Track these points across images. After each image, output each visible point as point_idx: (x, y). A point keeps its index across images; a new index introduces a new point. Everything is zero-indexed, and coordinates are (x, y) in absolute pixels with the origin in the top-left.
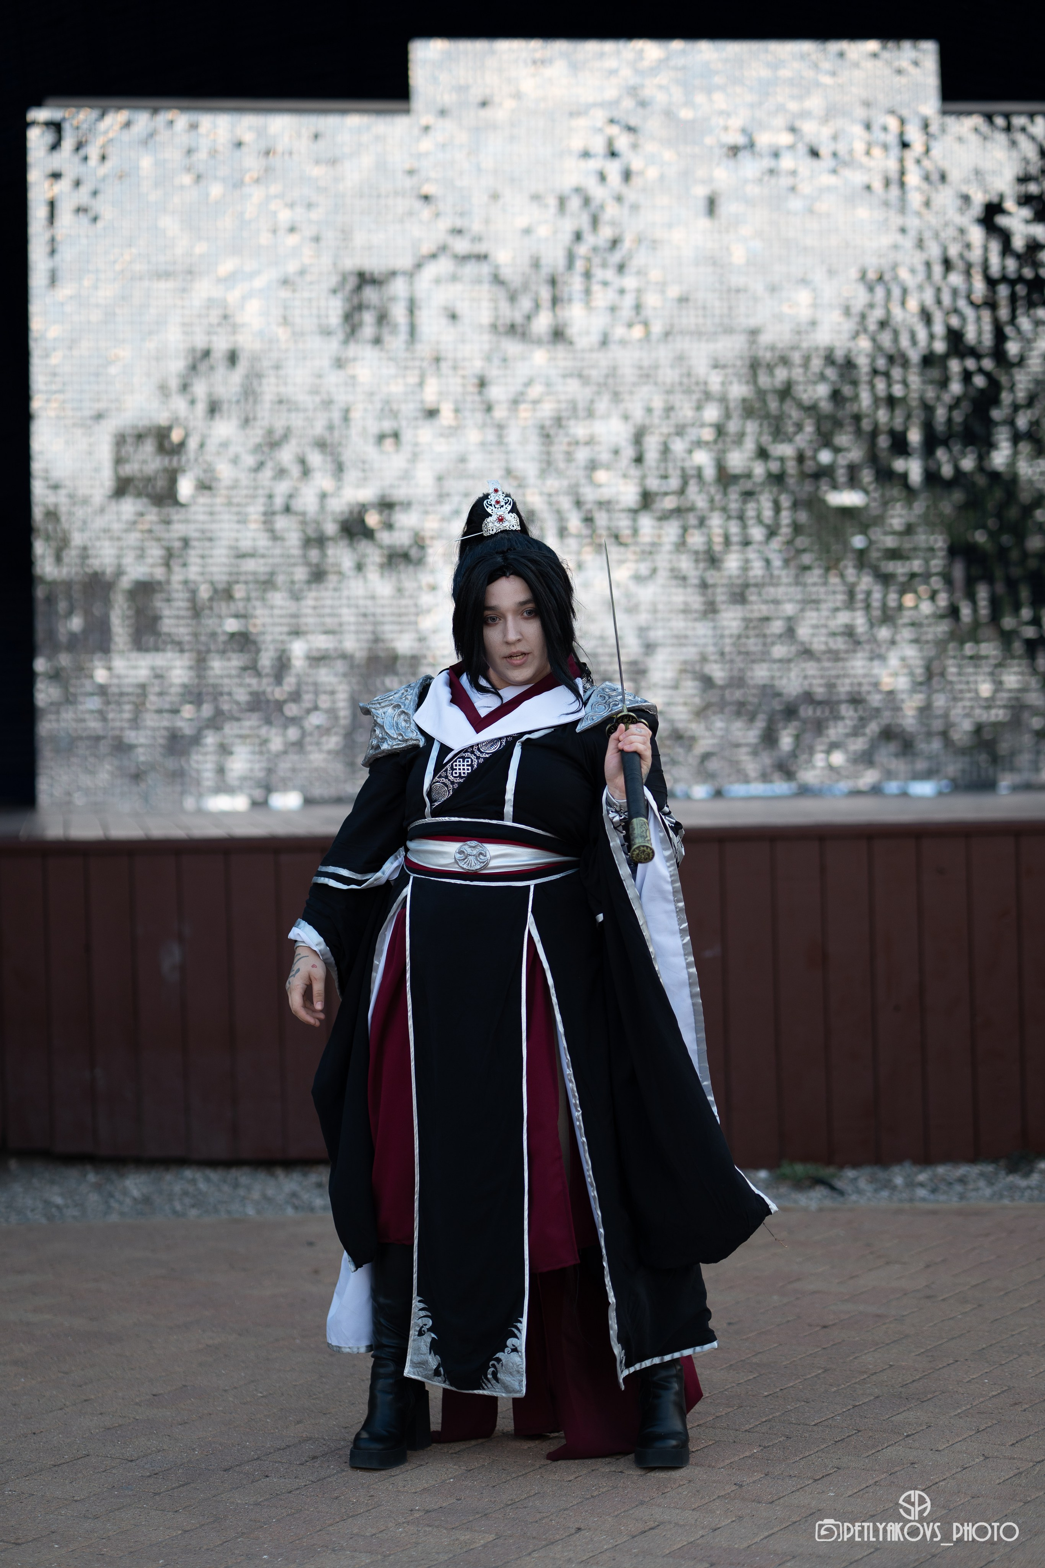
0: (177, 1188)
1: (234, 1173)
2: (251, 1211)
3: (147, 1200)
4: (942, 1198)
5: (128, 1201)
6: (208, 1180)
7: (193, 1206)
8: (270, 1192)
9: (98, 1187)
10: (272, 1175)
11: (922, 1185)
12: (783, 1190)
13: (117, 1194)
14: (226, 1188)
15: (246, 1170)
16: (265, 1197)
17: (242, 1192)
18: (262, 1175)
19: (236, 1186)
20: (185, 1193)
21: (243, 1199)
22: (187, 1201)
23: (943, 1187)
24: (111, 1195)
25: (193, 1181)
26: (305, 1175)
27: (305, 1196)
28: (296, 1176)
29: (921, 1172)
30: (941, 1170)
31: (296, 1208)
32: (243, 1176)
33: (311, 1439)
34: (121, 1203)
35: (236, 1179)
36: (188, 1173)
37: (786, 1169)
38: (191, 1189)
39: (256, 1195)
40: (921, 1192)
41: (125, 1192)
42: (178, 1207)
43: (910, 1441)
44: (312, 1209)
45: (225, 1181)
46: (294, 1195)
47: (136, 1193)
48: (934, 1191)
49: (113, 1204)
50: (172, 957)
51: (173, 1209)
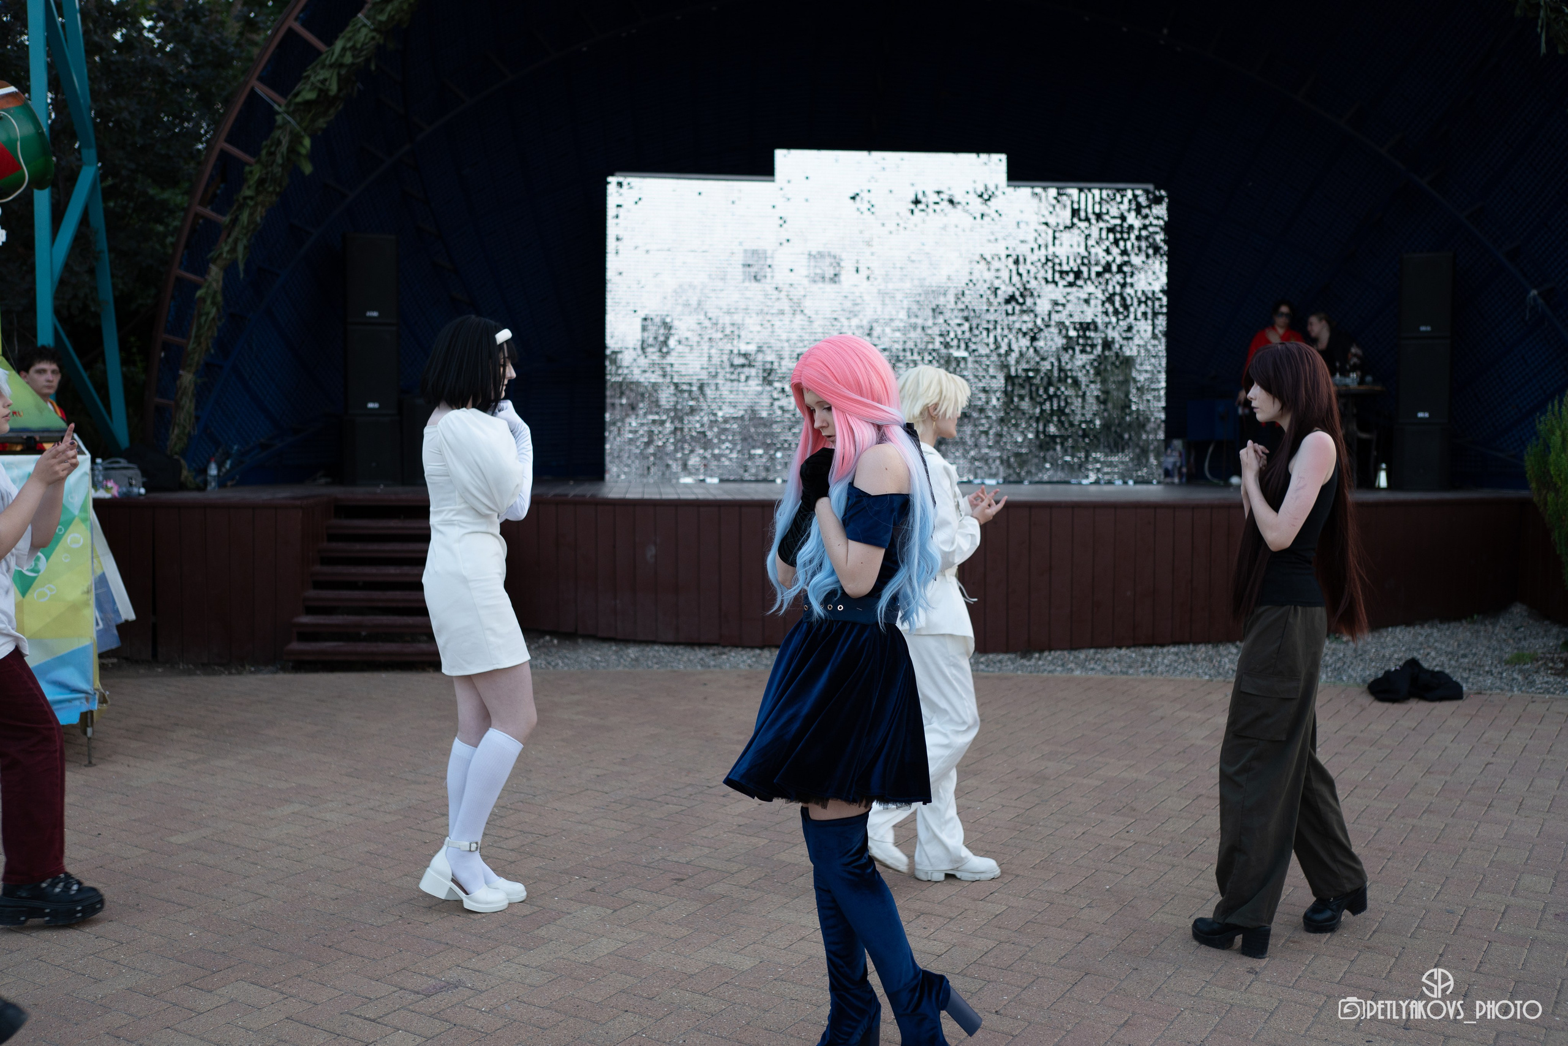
0: (651, 654)
1: (677, 648)
2: (682, 667)
3: (637, 660)
4: (991, 669)
5: (629, 659)
6: (664, 650)
7: (657, 663)
8: (692, 658)
9: (616, 652)
10: (694, 650)
11: (982, 663)
13: (625, 657)
14: (672, 655)
15: (682, 647)
16: (689, 660)
17: (679, 657)
18: (689, 649)
19: (677, 654)
20: (654, 657)
21: (679, 660)
22: (655, 660)
23: (992, 664)
24: (622, 657)
25: (658, 651)
26: (708, 650)
27: (707, 659)
28: (704, 650)
30: (991, 656)
31: (702, 666)
32: (680, 650)
33: (690, 784)
34: (625, 660)
35: (677, 651)
36: (656, 648)
38: (657, 655)
39: (685, 659)
40: (982, 667)
41: (628, 656)
42: (650, 663)
43: (968, 796)
44: (709, 667)
45: (672, 652)
46: (702, 659)
47: (632, 656)
48: (987, 666)
49: (622, 661)
50: (651, 552)
51: (647, 665)
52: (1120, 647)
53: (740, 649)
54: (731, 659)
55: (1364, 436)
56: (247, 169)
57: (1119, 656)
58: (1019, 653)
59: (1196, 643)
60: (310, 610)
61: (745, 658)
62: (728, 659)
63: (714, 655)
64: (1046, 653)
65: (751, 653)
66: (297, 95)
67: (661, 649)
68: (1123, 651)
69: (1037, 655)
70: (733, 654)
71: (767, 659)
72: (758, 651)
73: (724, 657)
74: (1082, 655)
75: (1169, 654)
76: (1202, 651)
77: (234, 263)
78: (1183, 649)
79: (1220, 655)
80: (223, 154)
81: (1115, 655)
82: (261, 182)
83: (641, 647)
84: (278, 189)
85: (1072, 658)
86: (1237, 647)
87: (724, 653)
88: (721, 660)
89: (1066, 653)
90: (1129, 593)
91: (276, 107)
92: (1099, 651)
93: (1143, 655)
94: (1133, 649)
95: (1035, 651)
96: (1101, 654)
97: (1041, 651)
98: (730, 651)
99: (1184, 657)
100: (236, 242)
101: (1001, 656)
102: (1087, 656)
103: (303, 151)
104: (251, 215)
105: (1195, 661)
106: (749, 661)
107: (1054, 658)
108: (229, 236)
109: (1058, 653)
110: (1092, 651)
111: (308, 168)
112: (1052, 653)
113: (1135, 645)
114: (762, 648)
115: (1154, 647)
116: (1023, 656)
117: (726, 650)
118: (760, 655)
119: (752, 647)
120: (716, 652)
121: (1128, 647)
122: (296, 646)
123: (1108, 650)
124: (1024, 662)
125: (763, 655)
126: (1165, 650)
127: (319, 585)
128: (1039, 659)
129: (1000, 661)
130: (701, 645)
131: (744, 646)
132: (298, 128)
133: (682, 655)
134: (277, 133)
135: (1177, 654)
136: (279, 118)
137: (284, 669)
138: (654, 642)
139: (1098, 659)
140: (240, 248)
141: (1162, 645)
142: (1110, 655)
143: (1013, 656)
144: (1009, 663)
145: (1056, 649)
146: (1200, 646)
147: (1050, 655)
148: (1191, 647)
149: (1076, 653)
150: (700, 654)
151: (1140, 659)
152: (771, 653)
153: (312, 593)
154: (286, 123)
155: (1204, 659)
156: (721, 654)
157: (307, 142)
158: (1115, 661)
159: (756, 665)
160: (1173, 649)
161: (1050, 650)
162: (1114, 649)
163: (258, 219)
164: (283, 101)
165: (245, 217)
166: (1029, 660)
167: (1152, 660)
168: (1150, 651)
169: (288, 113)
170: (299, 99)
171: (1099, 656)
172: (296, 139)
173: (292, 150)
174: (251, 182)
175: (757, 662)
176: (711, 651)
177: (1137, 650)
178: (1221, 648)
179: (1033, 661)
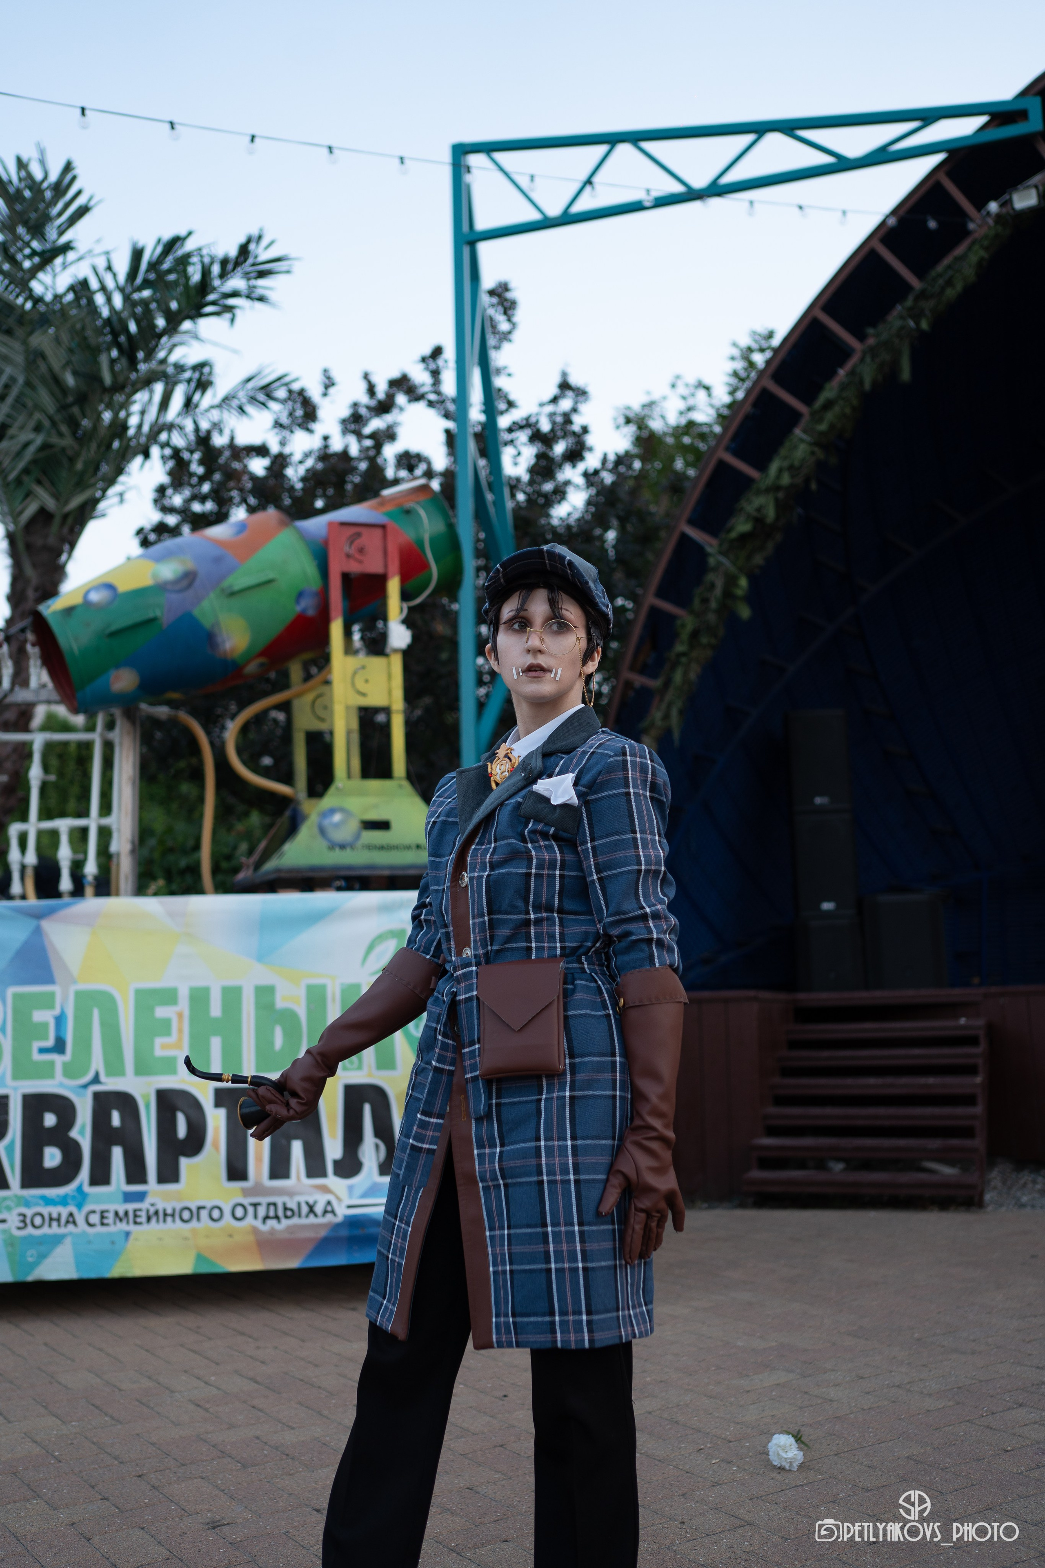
56: (679, 622)
60: (771, 1131)
66: (730, 530)
77: (668, 731)
80: (654, 612)
82: (695, 635)
84: (713, 641)
91: (709, 549)
100: (669, 706)
103: (739, 592)
104: (685, 674)
108: (661, 700)
111: (745, 612)
122: (756, 1174)
127: (781, 1101)
132: (732, 569)
134: (710, 577)
136: (712, 561)
137: (742, 1205)
140: (674, 712)
153: (772, 1110)
154: (719, 564)
157: (743, 582)
163: (692, 676)
164: (714, 542)
165: (678, 677)
169: (721, 553)
170: (733, 535)
172: (731, 581)
173: (728, 594)
174: (685, 635)
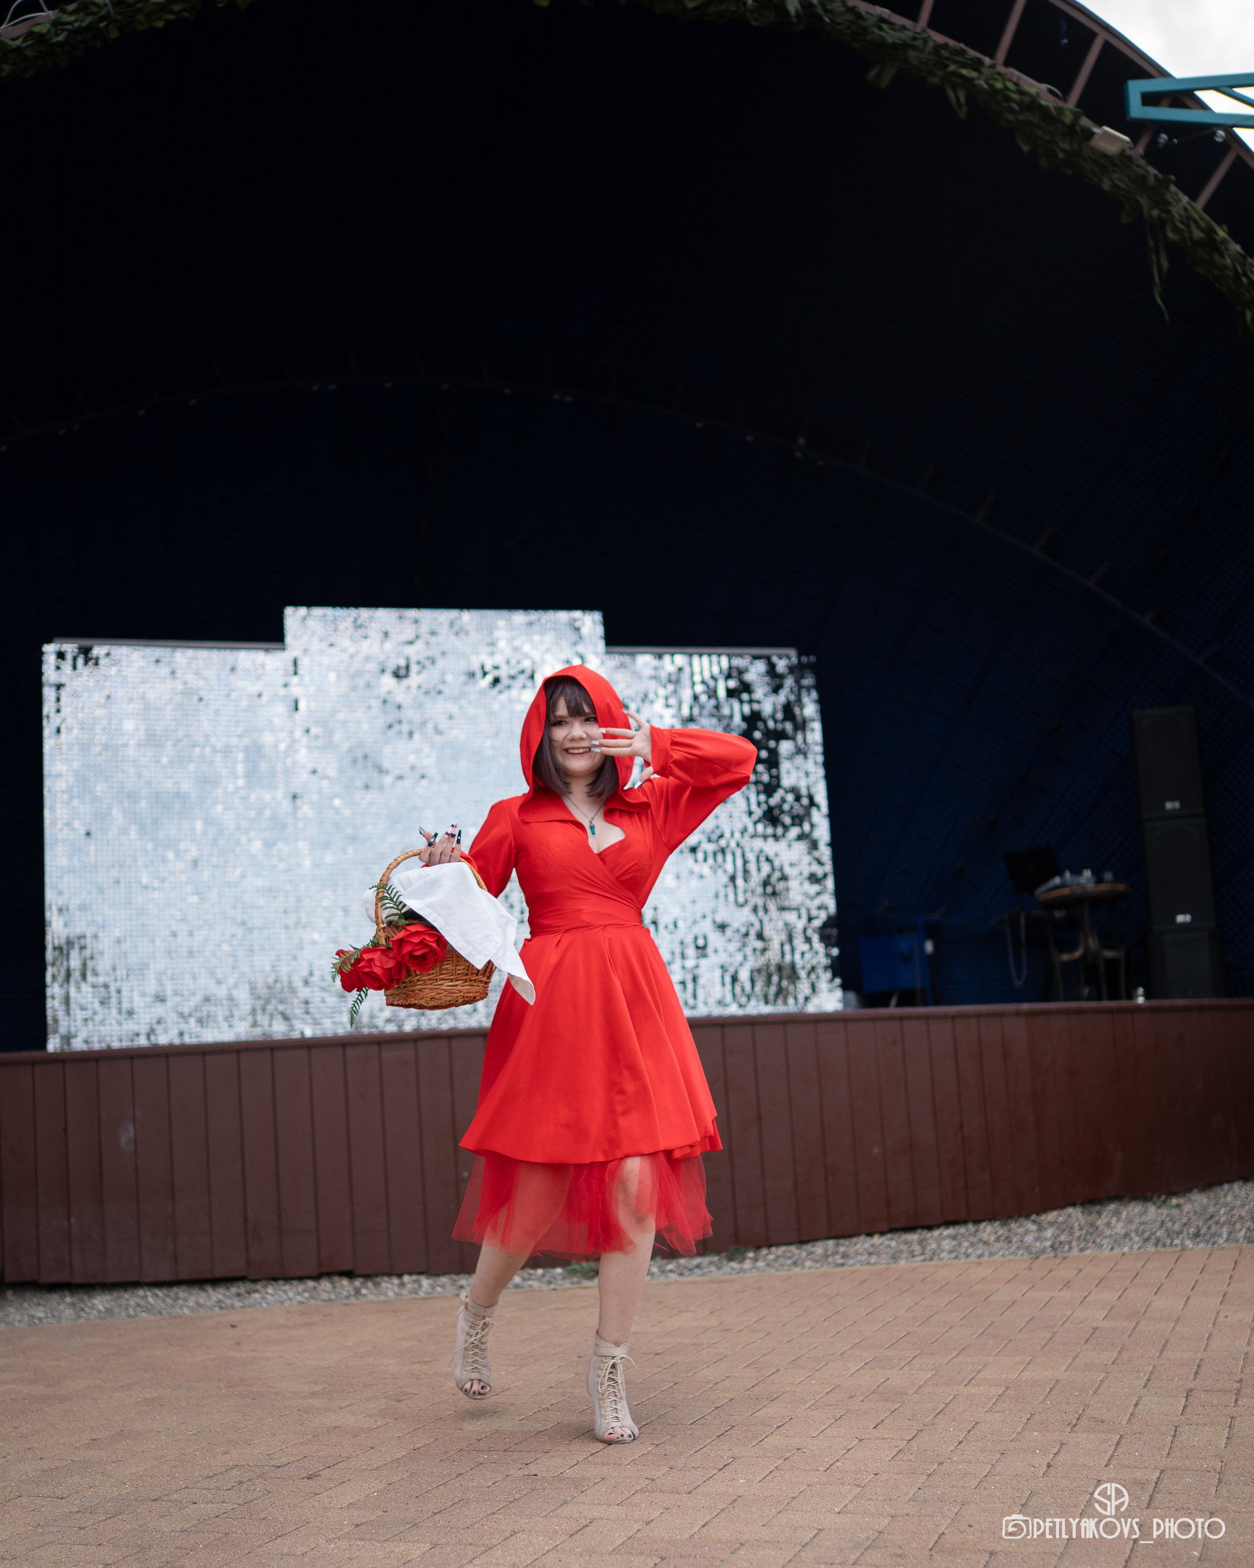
0: (132, 1303)
1: (175, 1289)
3: (109, 1311)
5: (95, 1311)
8: (202, 1301)
10: (204, 1290)
11: (671, 1271)
12: (575, 1279)
13: (86, 1309)
14: (168, 1301)
15: (183, 1287)
16: (198, 1304)
17: (181, 1302)
18: (195, 1291)
19: (177, 1298)
21: (181, 1307)
23: (686, 1273)
24: (82, 1309)
26: (228, 1288)
27: (228, 1302)
29: (668, 1264)
30: (682, 1261)
32: (181, 1292)
34: (89, 1314)
35: (177, 1293)
36: (141, 1292)
37: (575, 1266)
38: (143, 1303)
39: (191, 1303)
40: (674, 1276)
42: (131, 1312)
44: (235, 1308)
45: (169, 1296)
46: (219, 1301)
47: (101, 1308)
48: (681, 1274)
49: (83, 1315)
50: (128, 1133)
51: (129, 1316)
52: (870, 1234)
53: (281, 1282)
54: (269, 1297)
55: (1109, 954)
57: (872, 1246)
58: (723, 1255)
59: (977, 1221)
61: (291, 1294)
62: (263, 1298)
63: (239, 1295)
64: (764, 1251)
65: (301, 1287)
67: (148, 1293)
68: (876, 1240)
69: (751, 1255)
70: (270, 1290)
71: (328, 1293)
72: (311, 1283)
73: (257, 1296)
74: (819, 1248)
75: (944, 1239)
76: (988, 1230)
78: (962, 1230)
79: (1017, 1234)
81: (867, 1246)
83: (115, 1294)
85: (804, 1254)
86: (1034, 1221)
87: (256, 1291)
88: (252, 1301)
89: (793, 1248)
90: (876, 1150)
92: (842, 1241)
93: (906, 1243)
94: (889, 1236)
95: (747, 1250)
96: (845, 1246)
97: (758, 1248)
98: (265, 1286)
99: (968, 1241)
101: (697, 1261)
102: (826, 1250)
105: (986, 1243)
106: (299, 1298)
107: (777, 1258)
109: (782, 1249)
110: (831, 1243)
112: (773, 1249)
113: (893, 1230)
114: (317, 1277)
115: (919, 1231)
116: (731, 1259)
117: (259, 1286)
118: (315, 1288)
119: (301, 1279)
120: (242, 1290)
121: (882, 1233)
123: (854, 1240)
124: (734, 1264)
125: (320, 1288)
126: (936, 1233)
128: (756, 1260)
129: (698, 1266)
130: (215, 1282)
131: (288, 1279)
133: (186, 1300)
135: (954, 1238)
138: (136, 1284)
139: (844, 1252)
141: (930, 1228)
142: (858, 1246)
143: (715, 1259)
144: (713, 1268)
145: (778, 1245)
146: (984, 1224)
147: (770, 1253)
148: (971, 1227)
149: (808, 1247)
150: (215, 1295)
151: (905, 1247)
152: (332, 1283)
155: (998, 1240)
156: (249, 1293)
158: (870, 1254)
159: (312, 1302)
160: (950, 1231)
161: (769, 1246)
162: (862, 1238)
166: (742, 1261)
167: (924, 1248)
168: (914, 1237)
171: (842, 1249)
175: (312, 1297)
176: (234, 1290)
177: (896, 1236)
178: (1013, 1225)
179: (747, 1264)
